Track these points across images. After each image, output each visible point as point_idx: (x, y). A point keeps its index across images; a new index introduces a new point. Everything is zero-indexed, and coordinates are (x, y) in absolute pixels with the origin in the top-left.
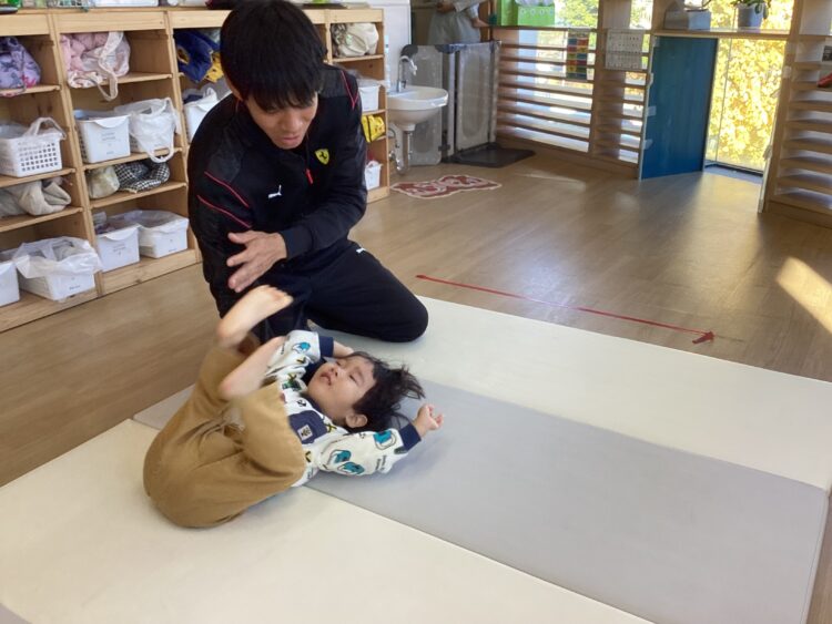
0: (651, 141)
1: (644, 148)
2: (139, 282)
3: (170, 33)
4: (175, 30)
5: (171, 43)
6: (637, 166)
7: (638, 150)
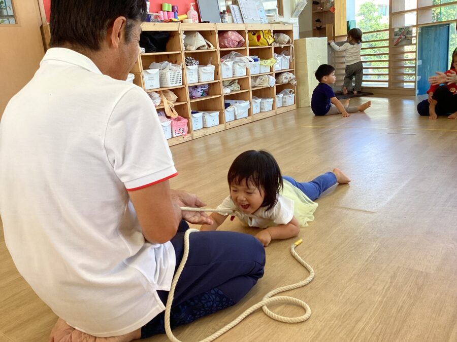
0: (420, 77)
1: (417, 80)
2: (205, 136)
3: (217, 32)
4: (218, 31)
5: (217, 36)
6: (415, 89)
7: (415, 82)
